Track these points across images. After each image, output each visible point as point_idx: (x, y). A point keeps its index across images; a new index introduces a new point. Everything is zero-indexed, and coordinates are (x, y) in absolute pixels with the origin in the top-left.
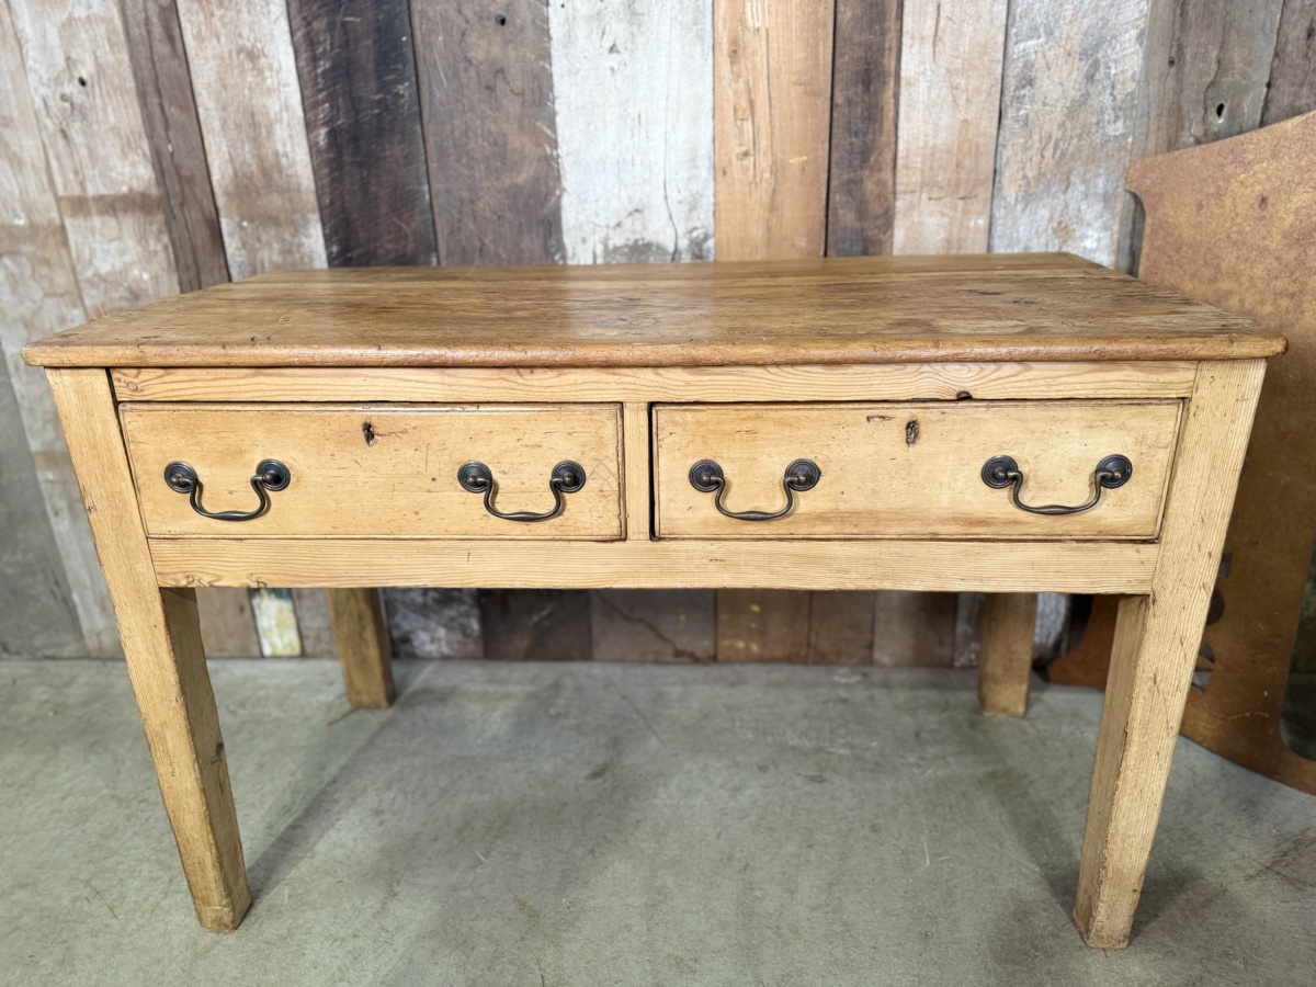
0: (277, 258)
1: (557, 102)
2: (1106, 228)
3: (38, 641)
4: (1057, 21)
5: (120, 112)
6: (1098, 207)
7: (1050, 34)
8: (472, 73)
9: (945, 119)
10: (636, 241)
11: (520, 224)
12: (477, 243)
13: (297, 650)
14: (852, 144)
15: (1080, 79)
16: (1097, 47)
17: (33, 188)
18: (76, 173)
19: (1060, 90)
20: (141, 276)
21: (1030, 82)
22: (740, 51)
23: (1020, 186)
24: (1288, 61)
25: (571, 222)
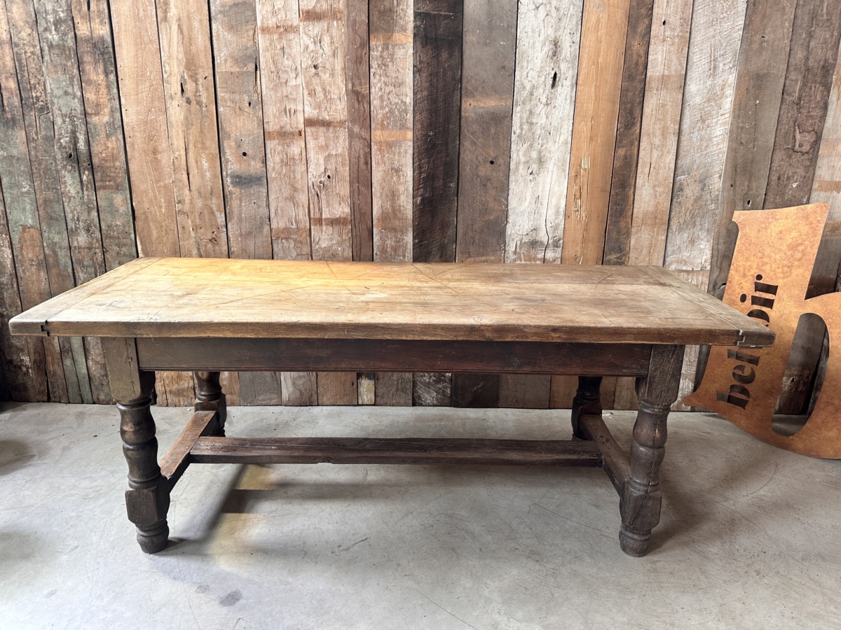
0: (393, 244)
1: (510, 191)
2: (708, 241)
3: (260, 398)
4: (691, 170)
5: (343, 188)
6: (705, 234)
7: (689, 174)
8: (479, 180)
9: (652, 203)
10: (533, 240)
11: (491, 233)
12: (472, 240)
13: (373, 403)
14: (616, 208)
15: (699, 190)
16: (705, 179)
17: (301, 213)
18: (319, 209)
19: (692, 193)
20: (337, 248)
21: (682, 190)
22: (578, 176)
23: (678, 225)
24: (772, 187)
25: (509, 233)
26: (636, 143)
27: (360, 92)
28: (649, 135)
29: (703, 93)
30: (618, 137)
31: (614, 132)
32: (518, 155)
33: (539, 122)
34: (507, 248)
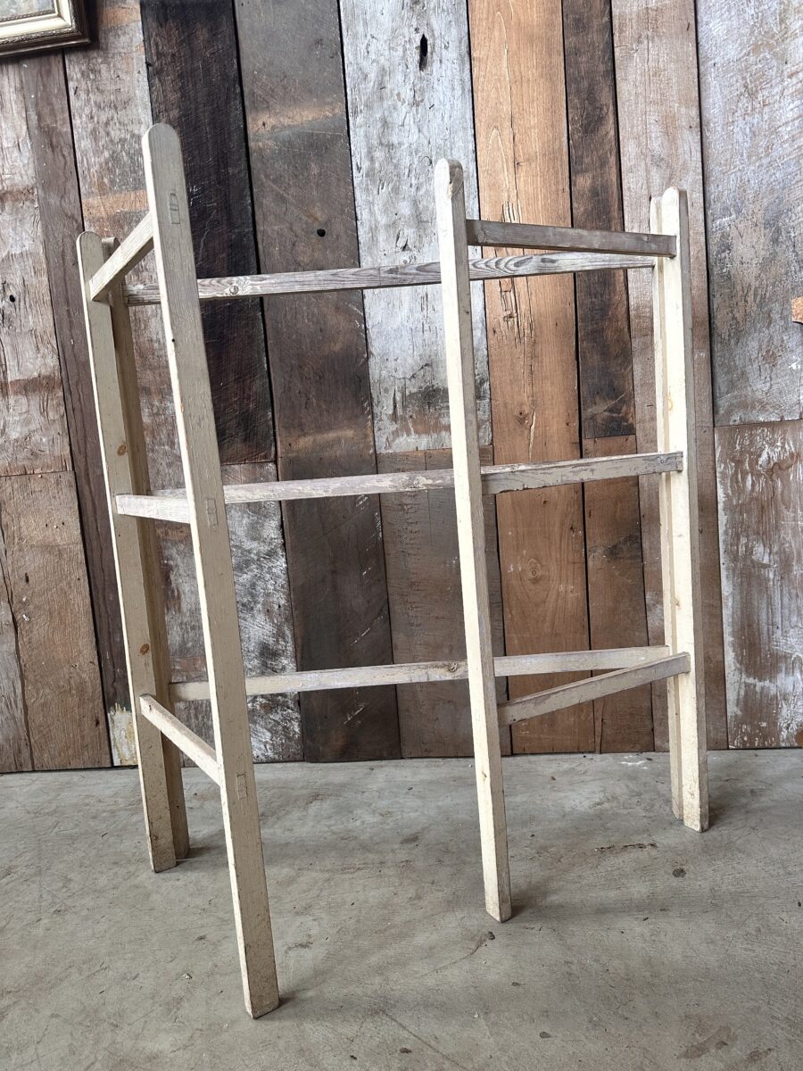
4: (743, 202)
7: (739, 212)
10: (427, 387)
11: (337, 382)
12: (304, 400)
14: (592, 303)
15: (767, 242)
16: (777, 218)
19: (753, 251)
20: (41, 439)
21: (729, 248)
23: (731, 325)
25: (377, 377)
26: (613, 159)
27: (54, 129)
28: (637, 138)
29: (741, 35)
30: (573, 151)
31: (561, 142)
32: (371, 213)
33: (405, 141)
34: (376, 410)
